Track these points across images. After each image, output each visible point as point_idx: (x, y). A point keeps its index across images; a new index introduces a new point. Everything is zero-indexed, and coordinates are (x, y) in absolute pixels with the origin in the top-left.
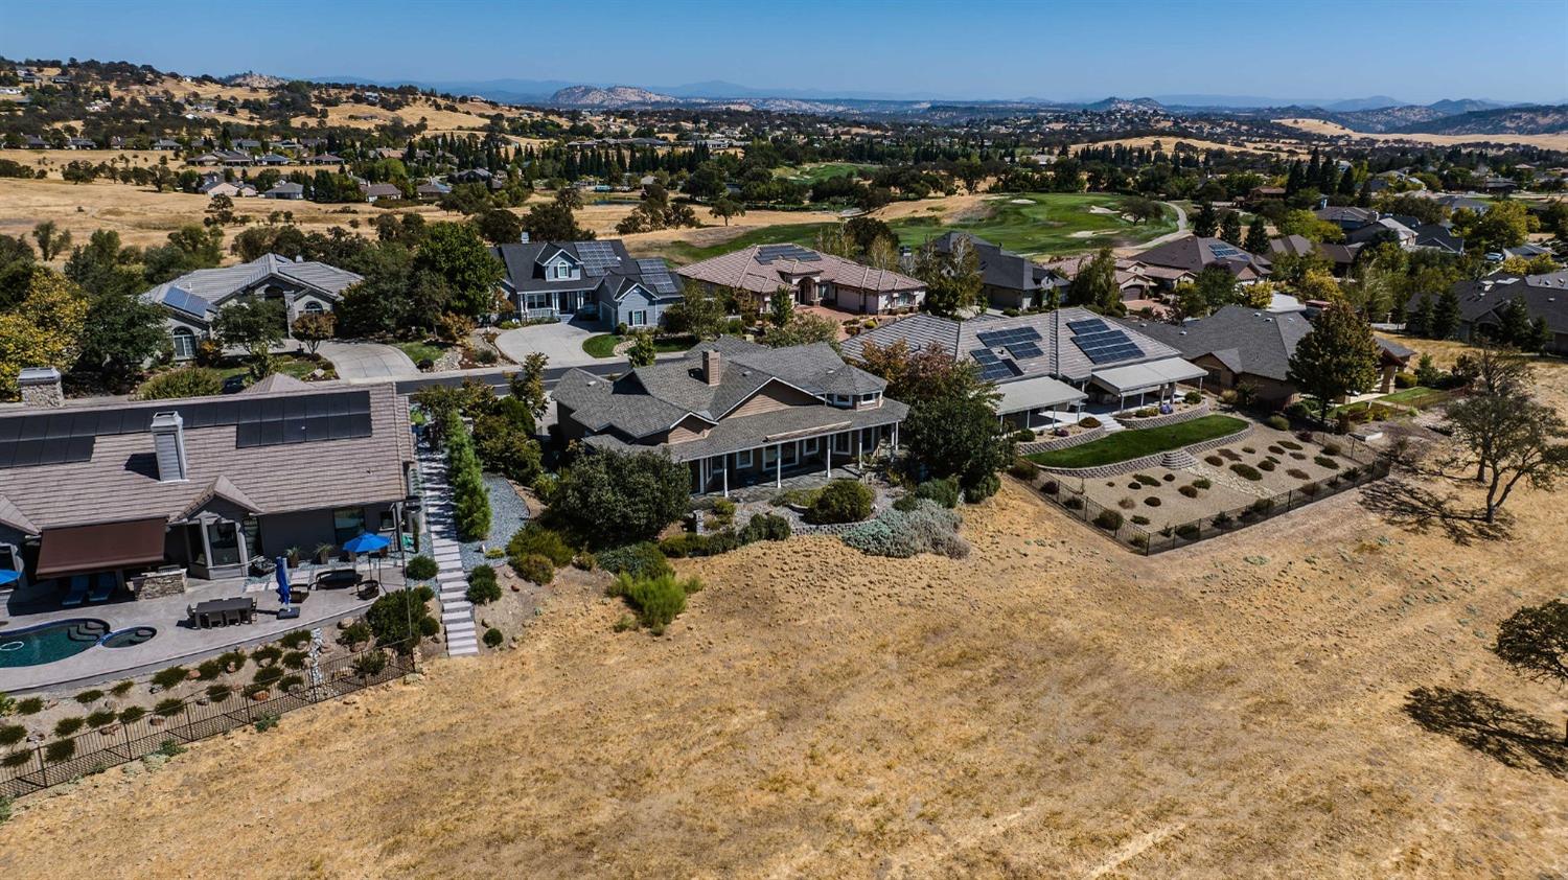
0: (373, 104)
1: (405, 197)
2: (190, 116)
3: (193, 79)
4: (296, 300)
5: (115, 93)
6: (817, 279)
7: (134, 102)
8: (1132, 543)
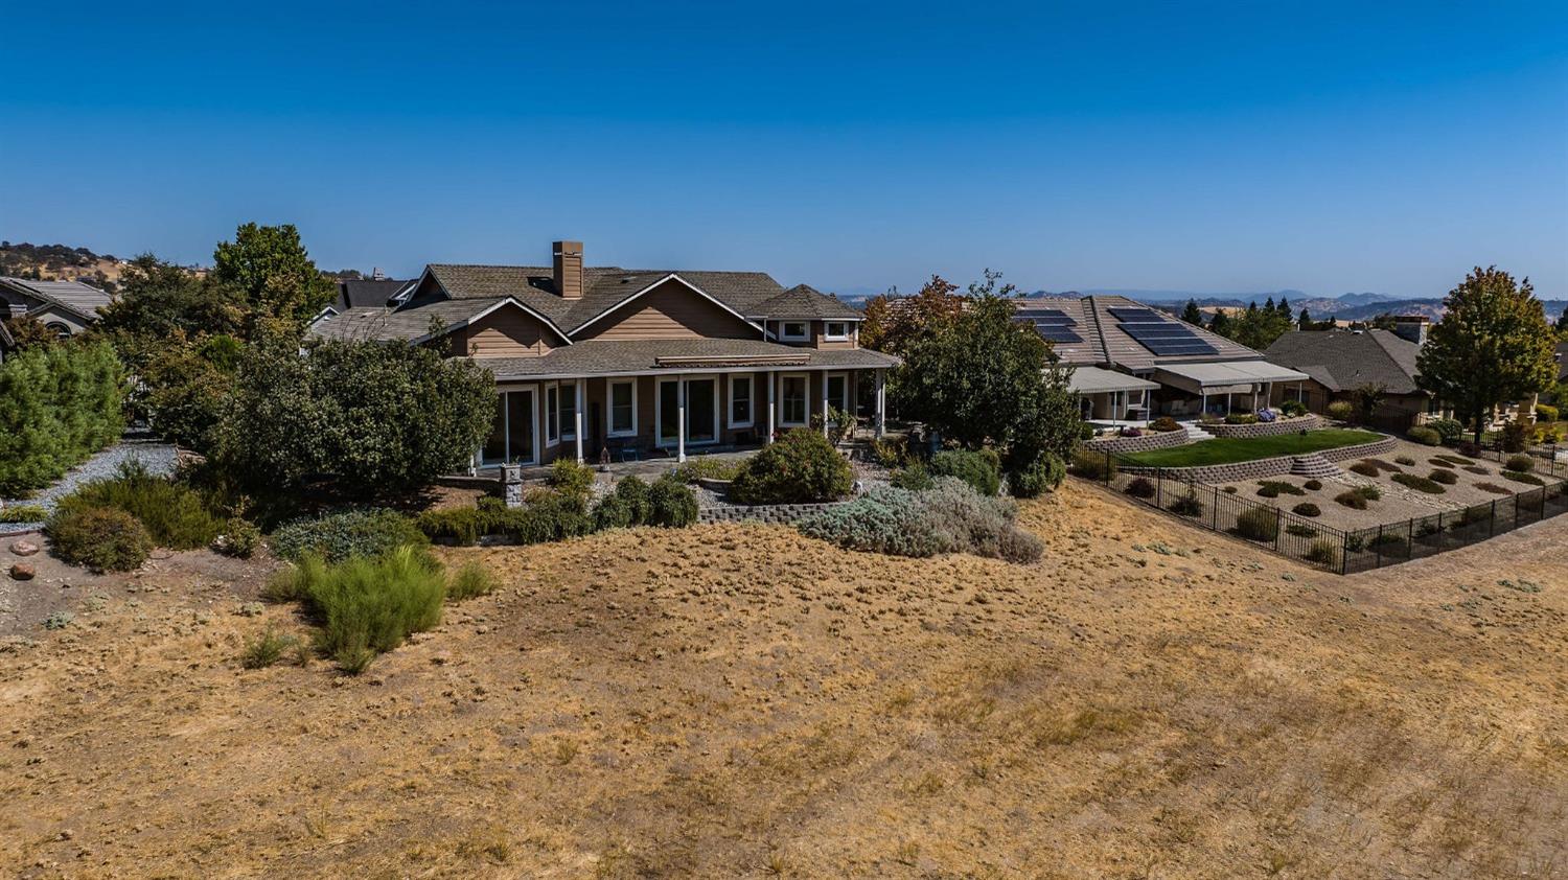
8: (1307, 558)
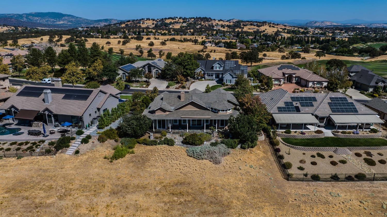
0: (255, 26)
1: (246, 48)
2: (215, 29)
3: (218, 20)
4: (154, 69)
5: (202, 24)
6: (294, 76)
7: (205, 25)
